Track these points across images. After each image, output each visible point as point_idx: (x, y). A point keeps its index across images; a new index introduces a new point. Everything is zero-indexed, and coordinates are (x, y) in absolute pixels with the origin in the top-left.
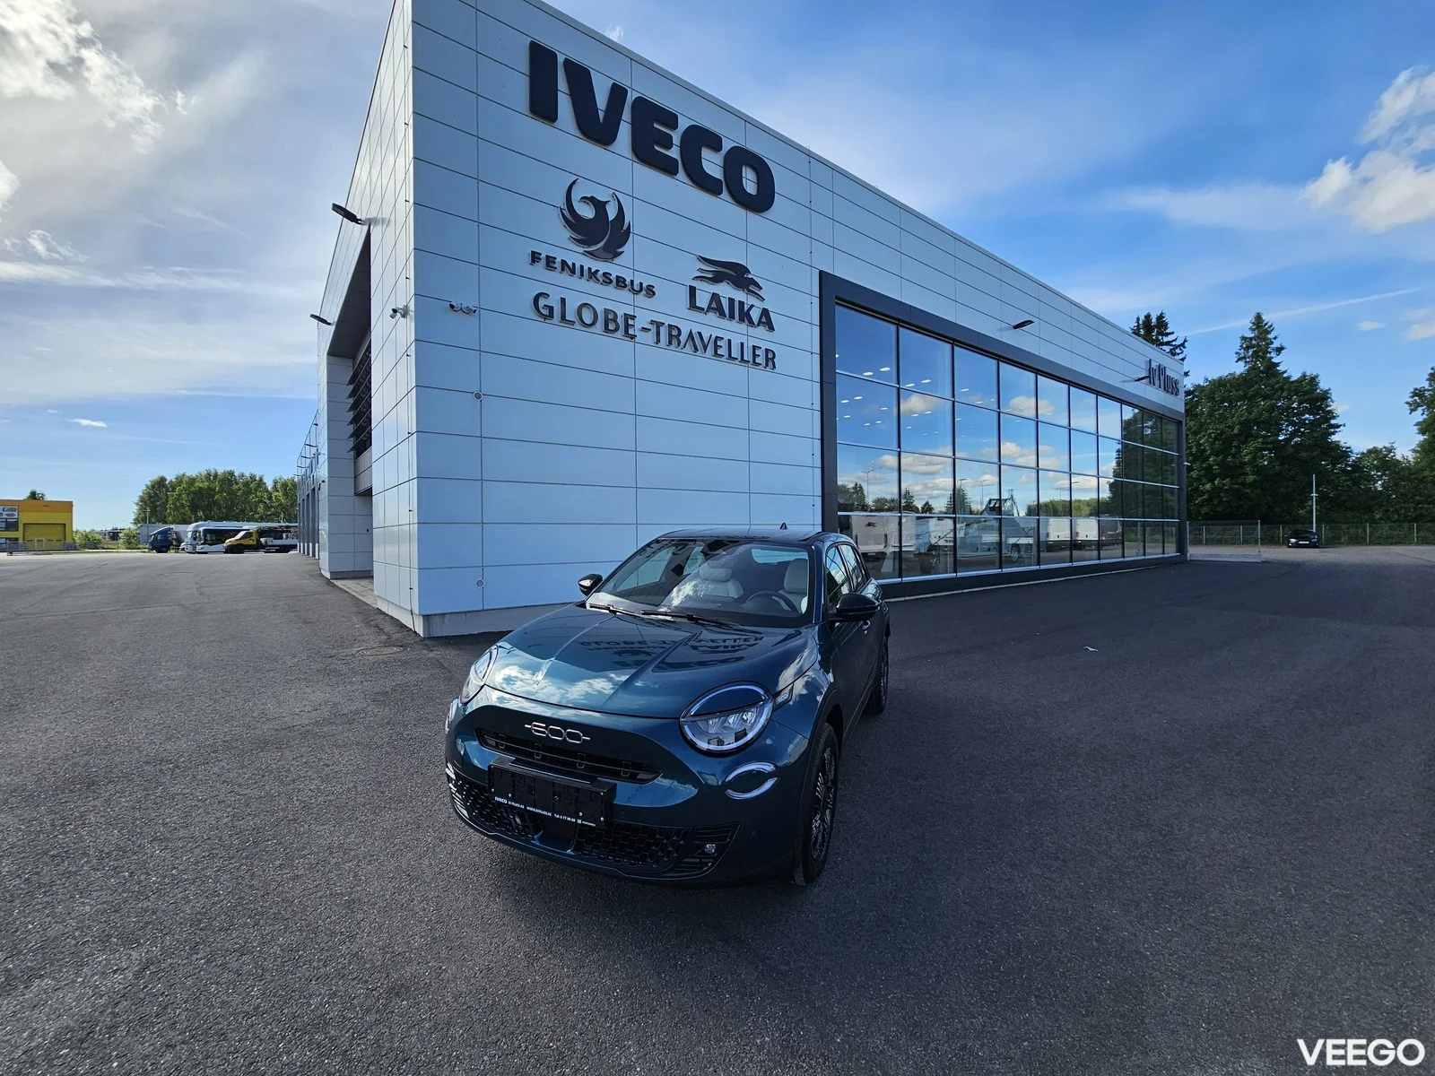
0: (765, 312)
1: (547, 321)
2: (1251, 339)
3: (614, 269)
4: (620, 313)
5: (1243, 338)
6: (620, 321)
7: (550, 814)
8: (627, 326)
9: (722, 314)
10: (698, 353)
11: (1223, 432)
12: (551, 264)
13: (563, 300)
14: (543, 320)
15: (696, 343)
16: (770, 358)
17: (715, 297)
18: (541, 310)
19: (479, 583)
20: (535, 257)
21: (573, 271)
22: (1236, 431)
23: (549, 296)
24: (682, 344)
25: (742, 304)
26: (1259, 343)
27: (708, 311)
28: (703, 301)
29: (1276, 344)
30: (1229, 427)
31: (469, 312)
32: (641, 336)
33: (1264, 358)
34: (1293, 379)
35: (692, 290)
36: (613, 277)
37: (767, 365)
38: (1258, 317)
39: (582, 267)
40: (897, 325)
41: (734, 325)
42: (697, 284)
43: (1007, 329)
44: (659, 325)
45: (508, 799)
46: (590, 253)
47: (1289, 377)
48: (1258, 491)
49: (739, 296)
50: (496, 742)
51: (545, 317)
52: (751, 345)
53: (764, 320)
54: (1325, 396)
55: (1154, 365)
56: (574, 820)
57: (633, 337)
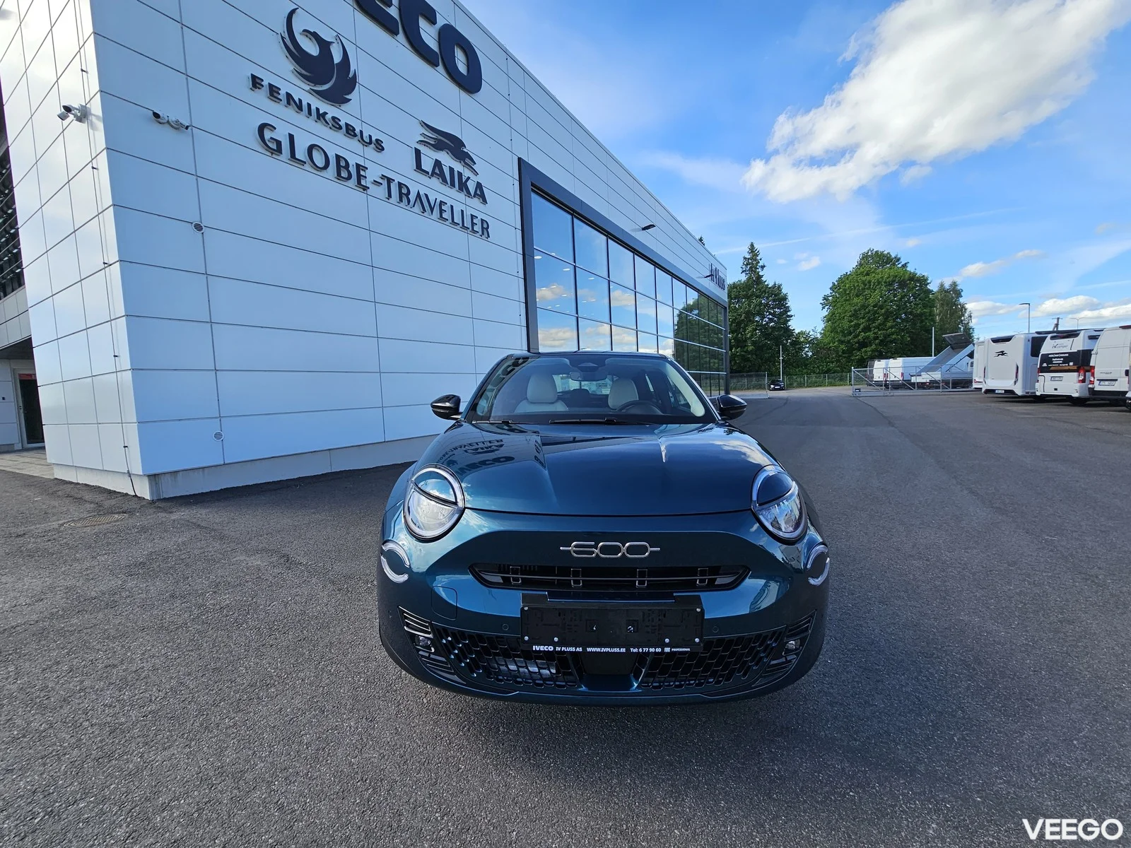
0: (479, 186)
1: (274, 156)
2: (749, 259)
3: (342, 114)
4: (352, 162)
5: (745, 258)
6: (353, 170)
7: (623, 650)
8: (359, 177)
9: (444, 180)
10: (426, 214)
11: (736, 318)
12: (275, 94)
13: (291, 137)
14: (270, 154)
15: (422, 202)
16: (485, 228)
17: (438, 164)
18: (268, 142)
19: (218, 436)
20: (256, 82)
21: (300, 107)
22: (743, 317)
23: (275, 128)
24: (412, 203)
25: (460, 174)
26: (752, 263)
27: (432, 175)
28: (427, 165)
29: (761, 264)
30: (739, 315)
31: (178, 126)
32: (373, 189)
33: (755, 272)
34: (770, 286)
35: (418, 153)
36: (342, 123)
37: (483, 234)
38: (752, 245)
39: (309, 105)
40: (572, 215)
41: (454, 193)
42: (422, 148)
43: (638, 230)
44: (389, 181)
45: (555, 644)
46: (318, 92)
47: (768, 285)
48: (754, 357)
49: (458, 167)
50: (503, 578)
51: (272, 151)
52: (469, 213)
53: (478, 192)
54: (785, 298)
55: (714, 268)
56: (659, 650)
57: (365, 188)
